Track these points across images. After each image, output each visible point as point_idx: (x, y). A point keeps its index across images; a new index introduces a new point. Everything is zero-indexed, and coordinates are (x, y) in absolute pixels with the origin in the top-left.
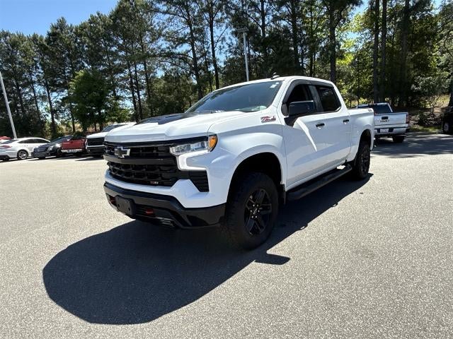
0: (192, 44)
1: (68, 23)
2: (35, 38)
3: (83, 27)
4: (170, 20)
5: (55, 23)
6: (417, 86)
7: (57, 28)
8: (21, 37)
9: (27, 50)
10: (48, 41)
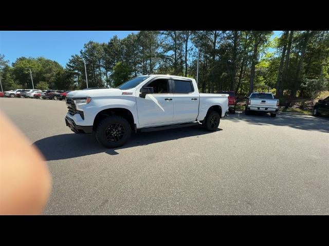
0: (175, 52)
1: (118, 38)
2: (103, 45)
3: (124, 40)
4: (166, 38)
5: (112, 38)
6: (305, 84)
7: (112, 40)
8: (97, 44)
9: (99, 50)
10: (108, 46)
